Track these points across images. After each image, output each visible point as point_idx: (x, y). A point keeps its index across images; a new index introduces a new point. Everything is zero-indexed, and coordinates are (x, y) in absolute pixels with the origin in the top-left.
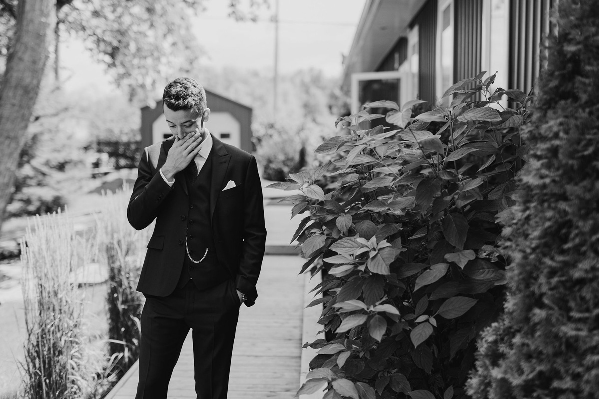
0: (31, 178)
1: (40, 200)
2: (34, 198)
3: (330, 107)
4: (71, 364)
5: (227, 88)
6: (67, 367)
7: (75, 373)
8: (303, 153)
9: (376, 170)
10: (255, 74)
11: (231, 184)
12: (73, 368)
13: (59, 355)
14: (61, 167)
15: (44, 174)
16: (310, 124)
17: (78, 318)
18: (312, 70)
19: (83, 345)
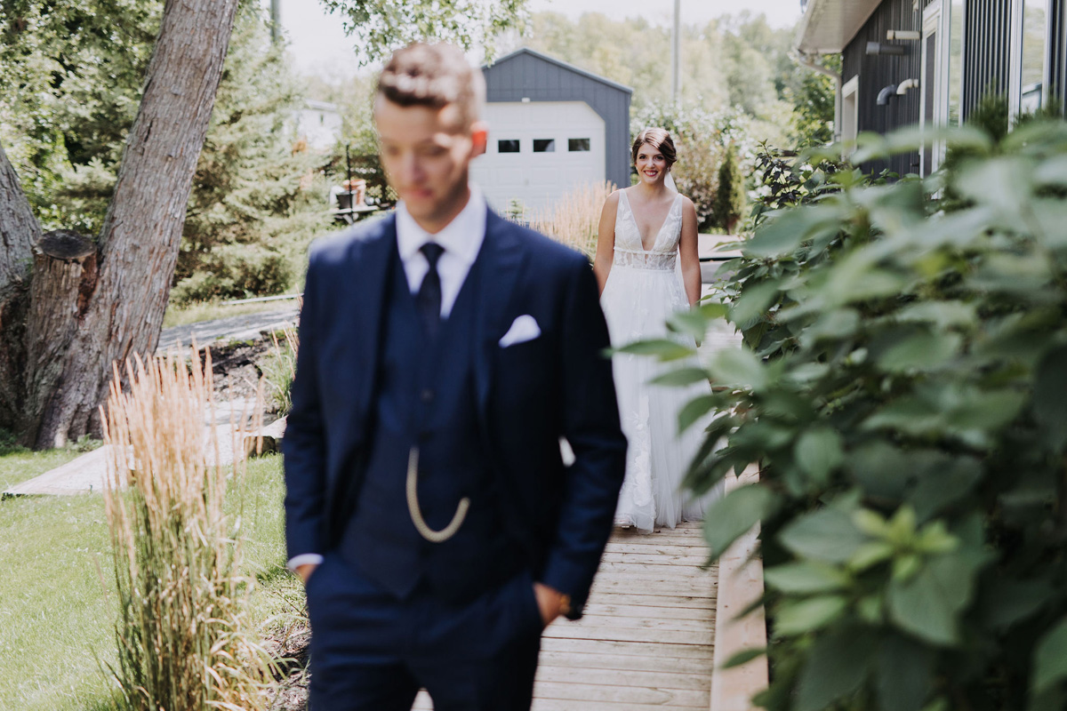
0: (224, 226)
1: (243, 266)
2: (230, 264)
3: (779, 86)
4: (211, 676)
5: (588, 53)
6: (203, 682)
7: (220, 693)
8: (726, 175)
9: (908, 315)
10: (640, 25)
11: (524, 329)
12: (215, 683)
13: (185, 656)
14: (280, 206)
15: (248, 219)
16: (742, 120)
17: (225, 576)
18: (746, 13)
19: (238, 633)
